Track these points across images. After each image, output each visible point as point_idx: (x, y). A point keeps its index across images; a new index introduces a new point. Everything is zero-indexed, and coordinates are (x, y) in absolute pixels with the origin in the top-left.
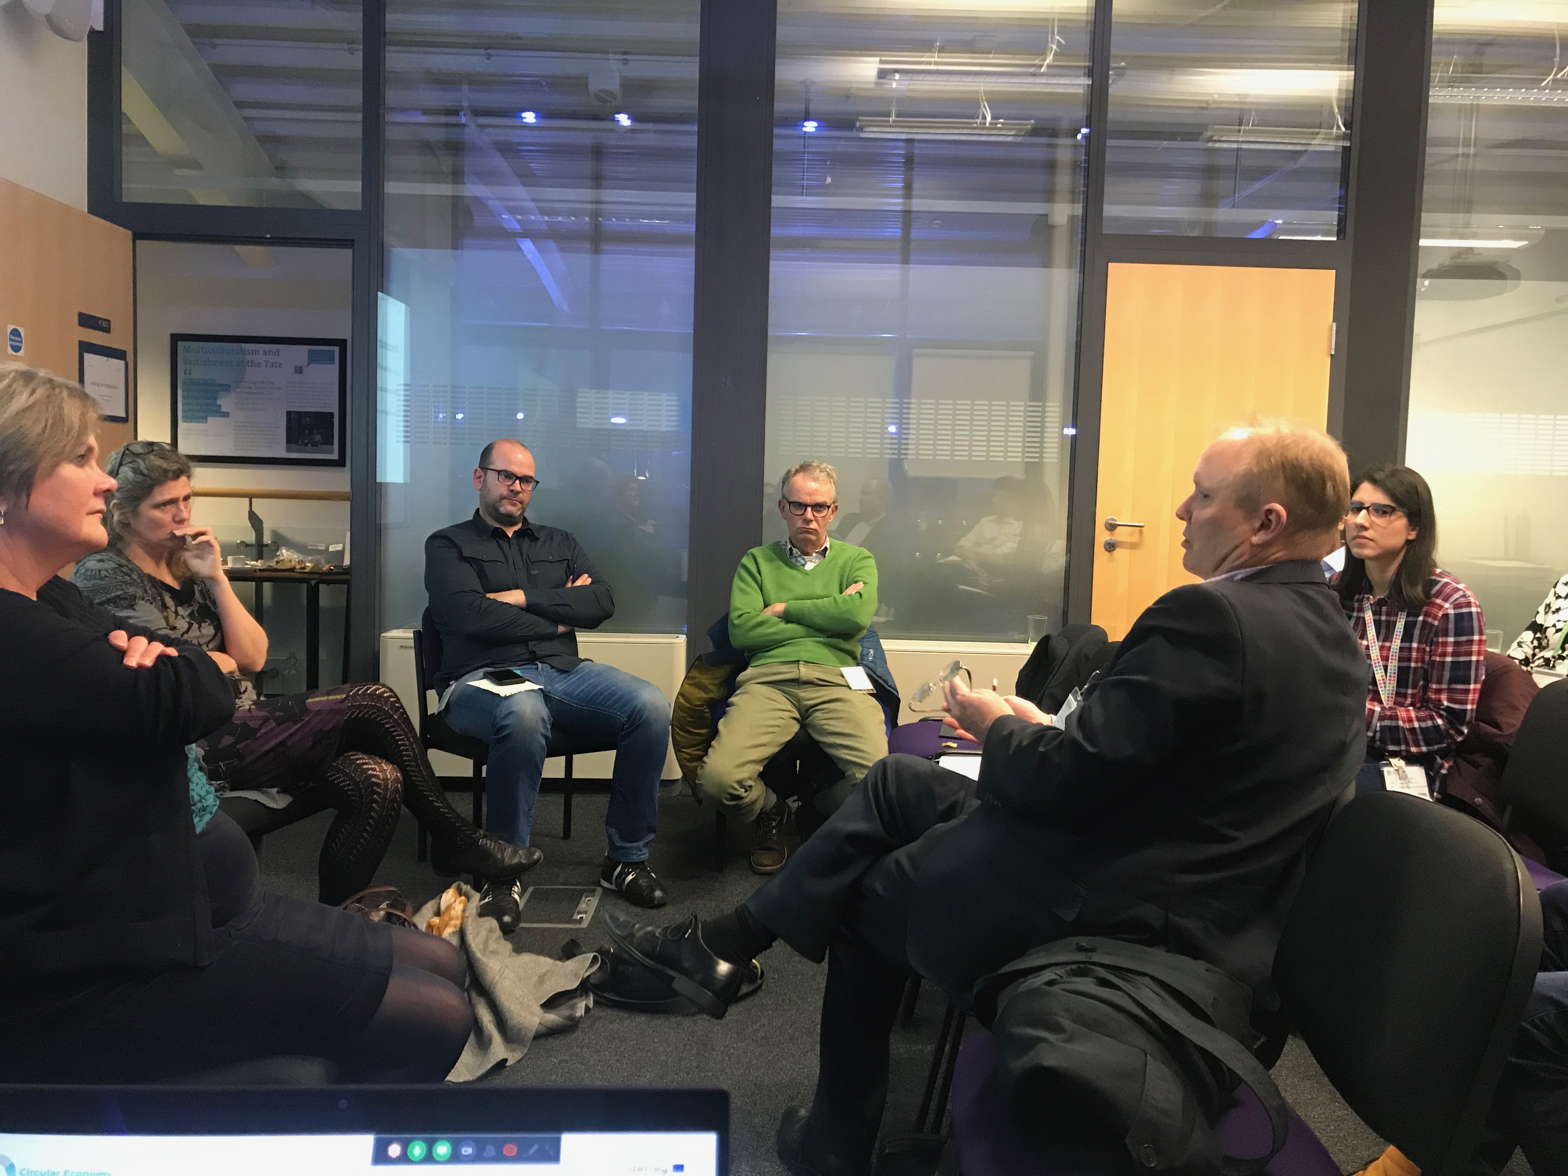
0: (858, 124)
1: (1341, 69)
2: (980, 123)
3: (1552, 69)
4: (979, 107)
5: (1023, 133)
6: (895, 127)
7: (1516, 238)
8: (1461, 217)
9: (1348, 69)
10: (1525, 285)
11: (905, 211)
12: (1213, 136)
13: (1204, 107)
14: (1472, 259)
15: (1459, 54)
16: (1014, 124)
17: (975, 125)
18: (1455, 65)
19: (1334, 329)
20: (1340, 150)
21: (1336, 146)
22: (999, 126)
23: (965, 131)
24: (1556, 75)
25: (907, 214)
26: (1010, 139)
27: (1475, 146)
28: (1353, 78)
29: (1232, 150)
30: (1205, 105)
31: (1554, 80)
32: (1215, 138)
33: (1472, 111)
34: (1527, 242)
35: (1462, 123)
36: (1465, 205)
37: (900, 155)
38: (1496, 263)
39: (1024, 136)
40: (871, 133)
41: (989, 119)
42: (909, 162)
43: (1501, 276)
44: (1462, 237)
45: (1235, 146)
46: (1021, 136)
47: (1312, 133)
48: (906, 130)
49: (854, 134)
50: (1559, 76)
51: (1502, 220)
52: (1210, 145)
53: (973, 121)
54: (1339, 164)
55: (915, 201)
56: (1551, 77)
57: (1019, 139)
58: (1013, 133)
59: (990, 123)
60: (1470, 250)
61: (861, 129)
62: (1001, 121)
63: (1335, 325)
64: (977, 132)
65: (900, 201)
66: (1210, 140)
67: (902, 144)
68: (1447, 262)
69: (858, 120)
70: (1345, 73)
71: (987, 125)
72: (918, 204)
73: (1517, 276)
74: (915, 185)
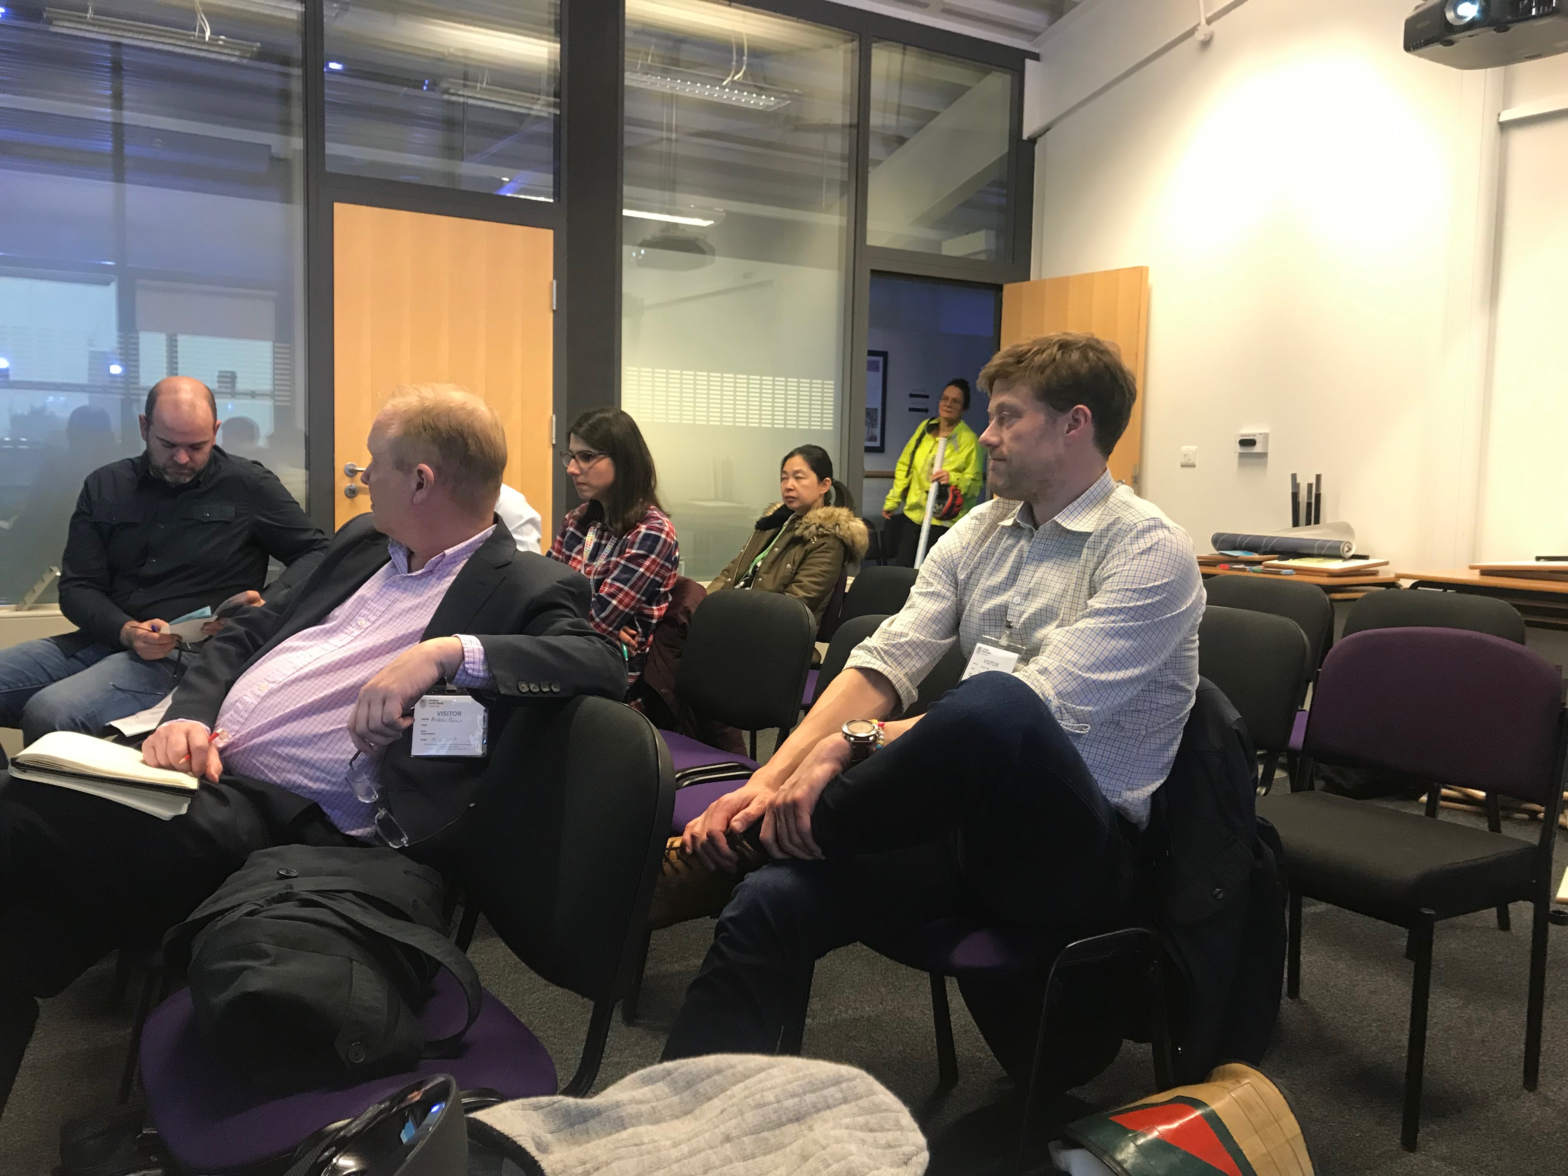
0: (45, 15)
1: (549, 40)
2: (198, 37)
3: (730, 71)
4: (195, 18)
5: (248, 55)
6: (94, 25)
7: (705, 218)
8: (667, 195)
9: (555, 42)
10: (720, 261)
11: (115, 124)
12: (449, 89)
13: (440, 59)
14: (679, 234)
15: (656, 45)
16: (239, 44)
17: (192, 38)
18: (653, 55)
19: (555, 285)
20: (552, 117)
21: (549, 113)
22: (221, 43)
23: (179, 43)
24: (733, 77)
25: (118, 128)
26: (234, 59)
27: (676, 132)
28: (559, 50)
29: (458, 104)
30: (441, 57)
31: (733, 82)
32: (452, 91)
33: (671, 100)
34: (712, 222)
35: (665, 109)
36: (670, 184)
37: (106, 58)
38: (696, 239)
39: (250, 58)
40: (64, 27)
41: (208, 34)
42: (117, 68)
43: (701, 251)
44: (670, 213)
45: (461, 100)
46: (246, 58)
47: (533, 98)
48: (108, 31)
49: (41, 26)
50: (736, 78)
51: (694, 200)
52: (446, 97)
53: (189, 33)
54: (551, 131)
55: (126, 113)
56: (729, 79)
57: (245, 61)
58: (237, 53)
59: (210, 39)
60: (676, 225)
61: (49, 22)
62: (222, 37)
63: (555, 282)
64: (194, 45)
65: (109, 110)
66: (446, 91)
67: (107, 47)
68: (658, 234)
69: (45, 10)
70: (552, 44)
71: (207, 39)
72: (129, 117)
73: (713, 252)
74: (126, 95)
